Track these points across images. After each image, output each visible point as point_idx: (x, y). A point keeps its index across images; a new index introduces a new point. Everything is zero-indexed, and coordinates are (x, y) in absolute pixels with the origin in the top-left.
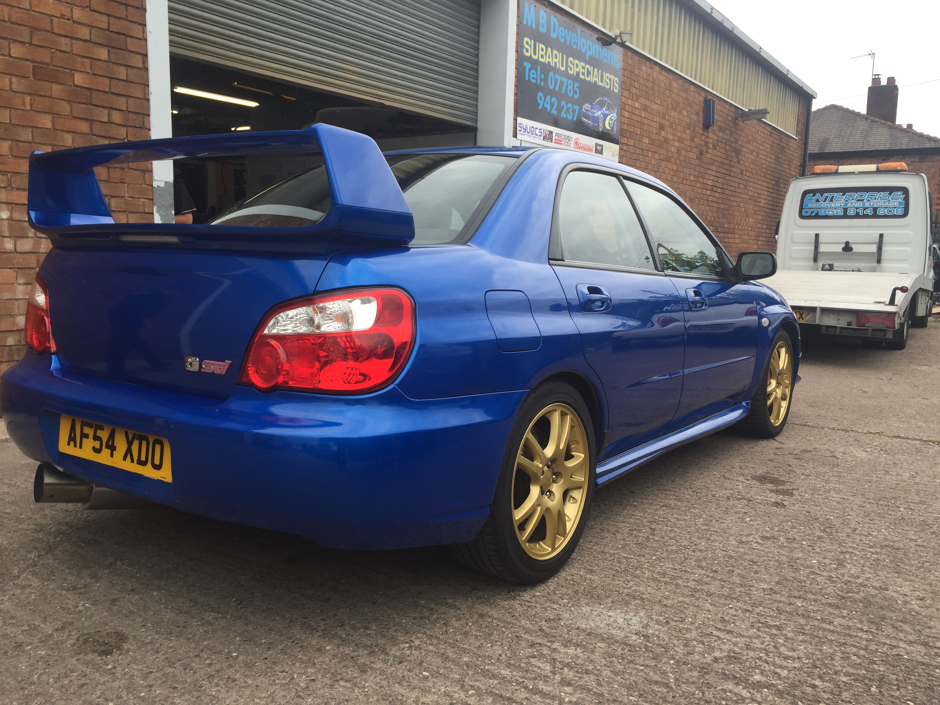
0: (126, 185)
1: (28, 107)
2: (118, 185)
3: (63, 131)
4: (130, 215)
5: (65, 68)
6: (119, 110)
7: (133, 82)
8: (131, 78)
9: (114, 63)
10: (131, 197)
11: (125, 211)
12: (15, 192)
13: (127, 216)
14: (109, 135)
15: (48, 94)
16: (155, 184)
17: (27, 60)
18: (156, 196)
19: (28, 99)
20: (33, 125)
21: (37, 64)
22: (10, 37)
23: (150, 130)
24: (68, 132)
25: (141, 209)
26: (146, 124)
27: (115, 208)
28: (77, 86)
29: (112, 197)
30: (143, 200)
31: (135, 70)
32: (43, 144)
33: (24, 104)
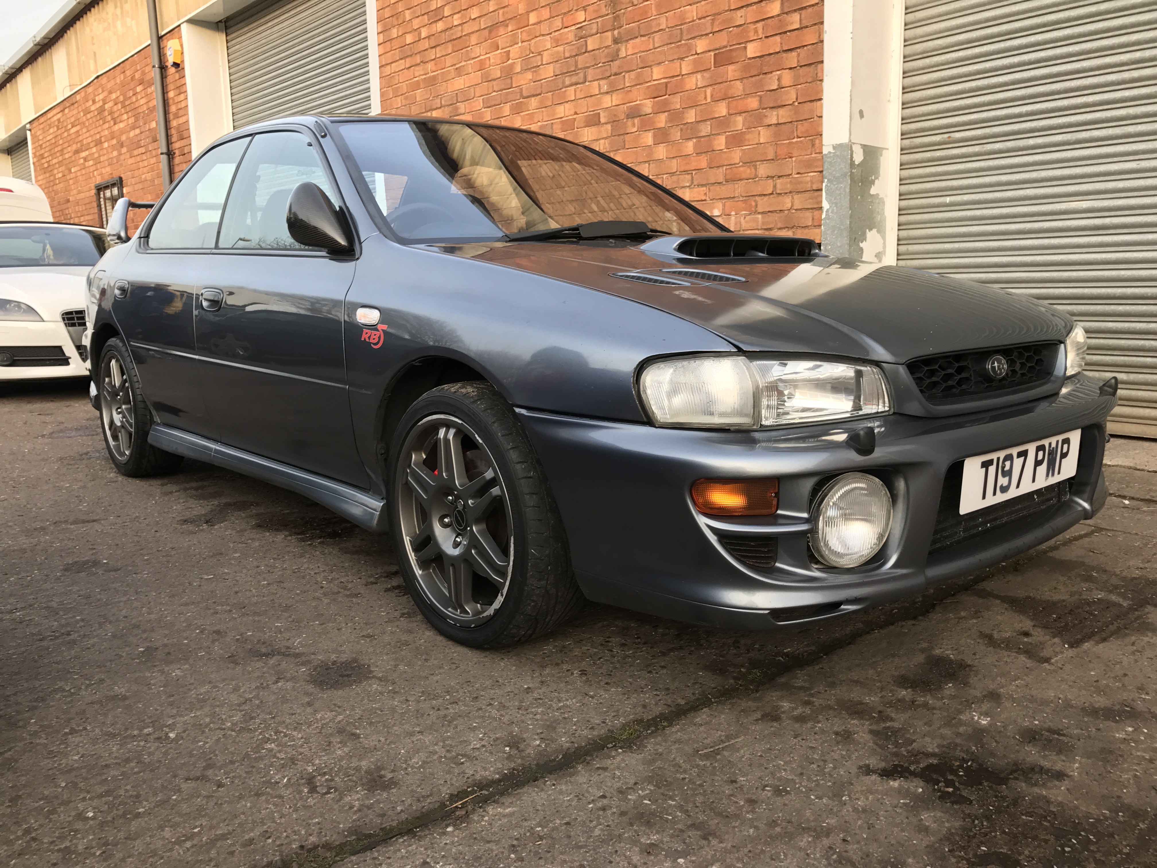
0: (794, 159)
1: (709, 100)
2: (784, 161)
3: (736, 114)
4: (796, 197)
5: (740, 44)
6: (790, 69)
7: (807, 27)
8: (805, 23)
9: (787, 13)
10: (798, 173)
11: (790, 192)
12: (696, 190)
13: (793, 198)
14: (780, 104)
15: (724, 79)
16: (825, 151)
17: (709, 51)
18: (826, 165)
19: (709, 91)
20: (712, 117)
21: (717, 52)
22: (697, 34)
23: (822, 80)
24: (740, 113)
25: (808, 186)
26: (819, 75)
27: (781, 190)
28: (750, 59)
29: (779, 177)
30: (812, 174)
31: (810, 10)
32: (719, 134)
33: (706, 98)
